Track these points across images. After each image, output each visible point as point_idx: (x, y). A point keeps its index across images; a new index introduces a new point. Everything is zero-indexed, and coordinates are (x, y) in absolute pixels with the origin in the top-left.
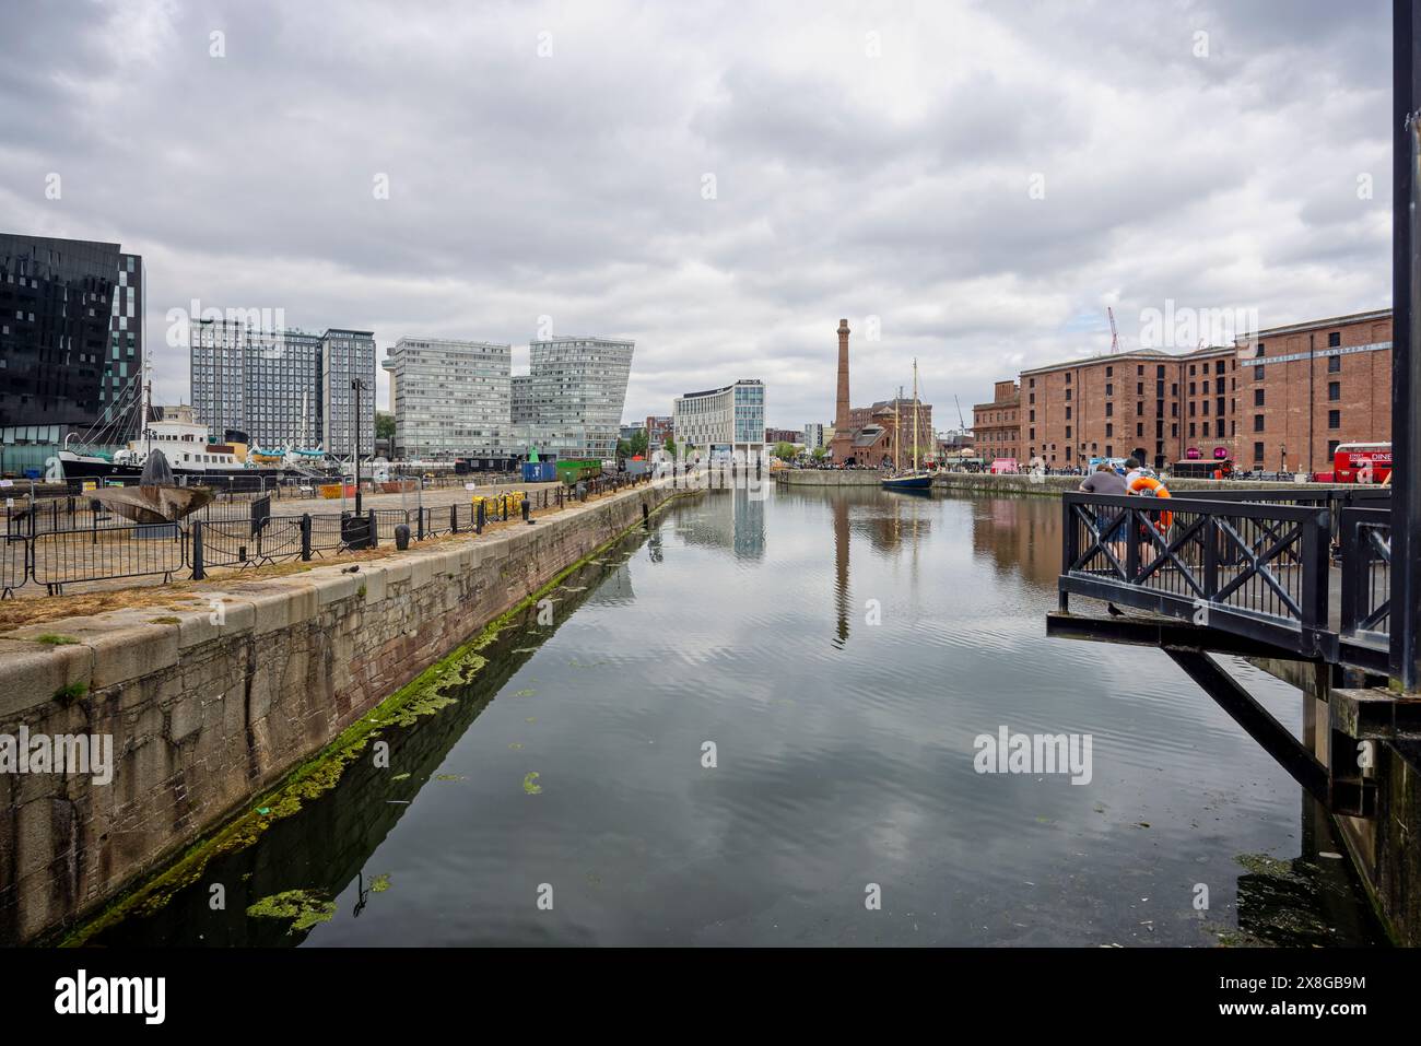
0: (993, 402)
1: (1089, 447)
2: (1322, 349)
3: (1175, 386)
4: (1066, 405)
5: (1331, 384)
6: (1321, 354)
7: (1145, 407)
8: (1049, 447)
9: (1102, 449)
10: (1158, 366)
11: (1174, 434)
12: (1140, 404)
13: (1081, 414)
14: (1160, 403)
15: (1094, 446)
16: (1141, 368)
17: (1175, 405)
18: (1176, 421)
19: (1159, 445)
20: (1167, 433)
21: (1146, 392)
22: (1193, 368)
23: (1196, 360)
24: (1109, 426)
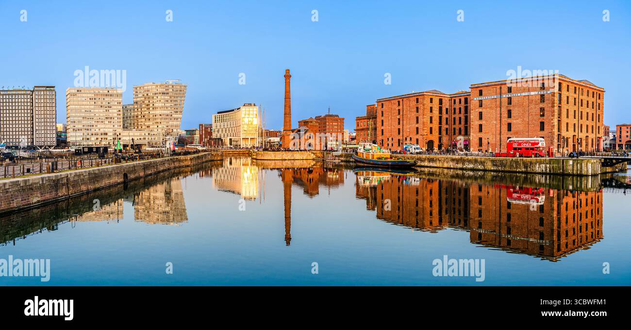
0: (366, 115)
1: (408, 139)
2: (505, 94)
3: (447, 109)
4: (398, 117)
5: (508, 110)
6: (504, 96)
7: (433, 119)
8: (390, 139)
9: (414, 140)
10: (440, 99)
11: (447, 133)
12: (431, 118)
13: (405, 122)
14: (440, 118)
15: (411, 138)
16: (431, 99)
17: (447, 119)
18: (447, 127)
19: (440, 139)
20: (444, 133)
21: (434, 112)
22: (455, 100)
23: (456, 97)
24: (417, 128)
